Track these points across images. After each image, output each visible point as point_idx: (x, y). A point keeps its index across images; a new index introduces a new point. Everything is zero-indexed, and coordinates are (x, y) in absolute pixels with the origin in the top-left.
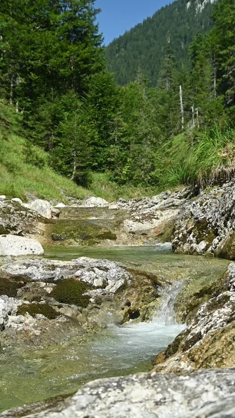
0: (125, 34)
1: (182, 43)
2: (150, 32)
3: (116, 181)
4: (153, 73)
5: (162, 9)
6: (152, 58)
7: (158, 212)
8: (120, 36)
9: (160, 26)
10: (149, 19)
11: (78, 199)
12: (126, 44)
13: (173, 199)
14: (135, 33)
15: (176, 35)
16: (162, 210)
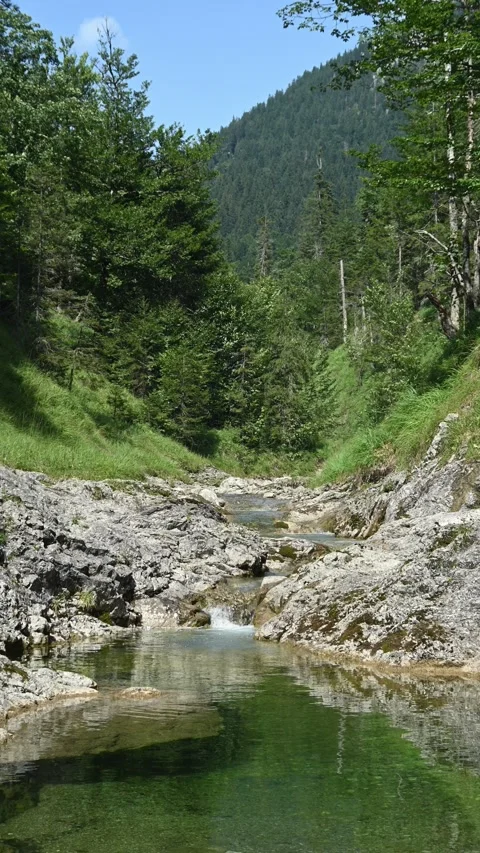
0: (230, 125)
1: (346, 144)
2: (281, 121)
3: (244, 442)
4: (287, 203)
5: (306, 74)
6: (286, 173)
7: (321, 505)
8: (222, 128)
9: (301, 109)
10: (279, 94)
11: (190, 472)
12: (234, 145)
13: (334, 492)
14: (250, 123)
15: (333, 127)
16: (325, 502)
